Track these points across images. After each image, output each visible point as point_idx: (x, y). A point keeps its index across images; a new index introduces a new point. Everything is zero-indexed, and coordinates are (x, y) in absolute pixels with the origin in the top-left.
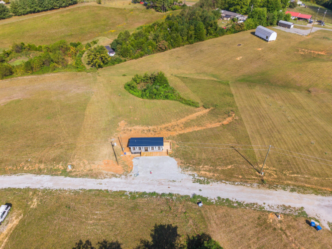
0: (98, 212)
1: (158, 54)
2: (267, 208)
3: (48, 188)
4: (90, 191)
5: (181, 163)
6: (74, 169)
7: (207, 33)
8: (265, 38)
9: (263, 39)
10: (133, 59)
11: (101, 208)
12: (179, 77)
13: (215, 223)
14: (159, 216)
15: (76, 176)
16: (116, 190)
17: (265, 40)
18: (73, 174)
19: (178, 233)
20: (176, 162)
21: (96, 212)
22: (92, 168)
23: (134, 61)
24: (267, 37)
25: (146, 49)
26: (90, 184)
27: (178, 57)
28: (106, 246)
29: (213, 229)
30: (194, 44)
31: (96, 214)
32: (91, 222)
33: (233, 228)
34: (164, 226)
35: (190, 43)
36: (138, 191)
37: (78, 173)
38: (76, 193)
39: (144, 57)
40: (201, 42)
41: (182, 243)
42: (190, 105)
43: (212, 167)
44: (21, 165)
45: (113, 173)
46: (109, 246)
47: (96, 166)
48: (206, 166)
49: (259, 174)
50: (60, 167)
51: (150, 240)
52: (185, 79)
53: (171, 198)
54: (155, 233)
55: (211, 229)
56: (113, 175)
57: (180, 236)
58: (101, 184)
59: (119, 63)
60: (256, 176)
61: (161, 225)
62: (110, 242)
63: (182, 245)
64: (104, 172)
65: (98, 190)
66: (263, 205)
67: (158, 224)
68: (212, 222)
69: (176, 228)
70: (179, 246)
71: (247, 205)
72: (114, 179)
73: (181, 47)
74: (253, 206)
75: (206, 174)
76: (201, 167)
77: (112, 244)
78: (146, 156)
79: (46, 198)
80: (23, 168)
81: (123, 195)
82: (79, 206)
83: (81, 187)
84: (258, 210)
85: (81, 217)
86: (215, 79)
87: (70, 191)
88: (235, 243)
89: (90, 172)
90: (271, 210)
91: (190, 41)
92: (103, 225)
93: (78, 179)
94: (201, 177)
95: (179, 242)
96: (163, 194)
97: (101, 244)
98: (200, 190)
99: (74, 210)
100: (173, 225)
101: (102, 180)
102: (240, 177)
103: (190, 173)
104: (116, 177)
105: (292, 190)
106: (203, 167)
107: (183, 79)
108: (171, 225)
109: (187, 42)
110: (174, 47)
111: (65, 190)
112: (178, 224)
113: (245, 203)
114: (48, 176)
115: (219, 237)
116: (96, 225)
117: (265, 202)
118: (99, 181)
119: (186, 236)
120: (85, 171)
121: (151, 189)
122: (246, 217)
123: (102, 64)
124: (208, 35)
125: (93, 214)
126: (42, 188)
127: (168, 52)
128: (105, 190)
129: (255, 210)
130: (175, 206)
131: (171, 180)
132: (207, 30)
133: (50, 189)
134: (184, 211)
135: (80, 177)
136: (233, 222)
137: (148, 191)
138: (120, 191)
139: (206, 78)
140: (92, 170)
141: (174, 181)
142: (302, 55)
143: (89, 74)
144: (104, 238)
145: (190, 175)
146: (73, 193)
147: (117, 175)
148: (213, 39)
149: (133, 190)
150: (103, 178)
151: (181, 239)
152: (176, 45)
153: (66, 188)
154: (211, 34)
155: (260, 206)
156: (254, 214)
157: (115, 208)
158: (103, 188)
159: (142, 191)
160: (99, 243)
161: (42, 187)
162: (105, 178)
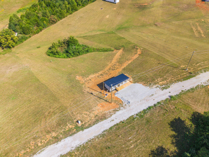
0: (130, 138)
1: (52, 26)
2: (204, 85)
3: (79, 146)
4: (111, 128)
5: (144, 84)
6: (83, 122)
7: (77, 5)
8: (113, 2)
9: (112, 2)
10: (35, 34)
11: (129, 134)
12: (80, 37)
13: (192, 104)
14: (165, 117)
15: (90, 126)
16: (127, 119)
17: (114, 3)
18: (87, 126)
19: (183, 120)
20: (141, 85)
21: (129, 138)
22: (96, 114)
24: (115, 1)
25: (42, 24)
26: (106, 125)
27: (68, 25)
28: (155, 153)
30: (73, 14)
31: (130, 140)
32: (132, 146)
33: (201, 102)
34: (173, 121)
35: (71, 14)
36: (140, 111)
37: (89, 123)
38: (103, 135)
39: (43, 31)
40: (77, 12)
41: (189, 123)
42: (107, 51)
43: (162, 78)
44: (32, 145)
45: (113, 110)
46: (157, 152)
47: (97, 111)
48: (158, 79)
49: (186, 71)
50: (70, 126)
51: (174, 133)
52: (86, 37)
53: (161, 104)
54: (173, 127)
55: (194, 108)
56: (114, 111)
57: (185, 121)
58: (113, 120)
60: (185, 72)
61: (171, 122)
62: (155, 149)
63: (190, 124)
64: (106, 112)
65: (115, 125)
66: (202, 84)
67: (169, 122)
68: (191, 104)
69: (179, 118)
70: (189, 126)
71: (196, 88)
72: (118, 113)
73: (66, 18)
74: (199, 87)
75: (163, 83)
76: (156, 80)
77: (157, 149)
78: (121, 89)
79: (85, 153)
80: (37, 145)
81: (134, 119)
82: (114, 142)
83: (102, 130)
85: (124, 148)
86: (104, 32)
87: (98, 137)
89: (97, 117)
90: (207, 85)
91: (70, 12)
92: (140, 143)
93: (94, 127)
94: (162, 86)
95: (187, 124)
96: (155, 105)
97: (151, 154)
98: (170, 92)
99: (114, 147)
100: (176, 118)
101: (111, 118)
102: (179, 76)
103: (155, 86)
104: (118, 111)
105: (205, 71)
106: (157, 80)
107: (84, 37)
108: (175, 118)
109: (68, 14)
110: (61, 18)
111: (93, 139)
112: (178, 116)
114: (68, 138)
115: (200, 110)
116: (137, 145)
117: (201, 82)
118: (109, 119)
119: (187, 119)
120: (93, 118)
121: (145, 106)
122: (201, 94)
123: (14, 44)
124: (78, 6)
125: (129, 141)
126: (73, 149)
127: (58, 23)
128: (120, 122)
129: (201, 88)
130: (167, 107)
131: (150, 95)
132: (77, 2)
133: (80, 146)
134: (174, 107)
135: (94, 124)
136: (198, 99)
137: (145, 108)
138: (130, 117)
139: (98, 33)
140: (97, 115)
141: (153, 95)
142: (138, 7)
143: (6, 55)
144: (149, 150)
145: (156, 87)
146: (100, 137)
147: (117, 109)
148: (83, 8)
149: (136, 112)
150: (110, 116)
151: (187, 122)
152: (62, 17)
153: (92, 137)
154: (80, 5)
156: (202, 90)
157: (137, 129)
158: (118, 121)
159: (142, 109)
160: (149, 154)
161: (73, 147)
162: (111, 115)
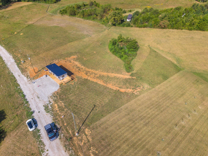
1: (157, 29)
5: (57, 92)
6: (23, 64)
10: (137, 27)
12: (151, 49)
16: (18, 83)
19: (2, 121)
22: (27, 68)
23: (138, 29)
26: (17, 73)
27: (168, 36)
29: (12, 135)
33: (18, 144)
34: (4, 113)
37: (21, 66)
38: (9, 73)
39: (145, 28)
45: (29, 75)
48: (63, 104)
49: (75, 134)
53: (25, 104)
58: (19, 76)
59: (127, 27)
60: (72, 132)
64: (28, 72)
65: (14, 78)
66: (45, 151)
69: (5, 118)
71: (41, 141)
72: (25, 78)
74: (42, 145)
75: (55, 107)
76: (61, 102)
81: (17, 87)
84: (39, 150)
87: (9, 71)
88: (7, 152)
93: (18, 69)
94: (51, 106)
96: (25, 99)
98: (39, 112)
101: (22, 75)
103: (51, 100)
104: (27, 77)
107: (152, 52)
113: (41, 139)
115: (8, 141)
117: (49, 150)
119: (1, 126)
120: (24, 67)
122: (29, 146)
127: (166, 30)
128: (16, 80)
130: (20, 108)
131: (39, 96)
134: (18, 114)
136: (22, 141)
139: (170, 59)
141: (39, 98)
145: (49, 101)
147: (29, 77)
153: (10, 69)
155: (44, 149)
156: (35, 149)
157: (7, 90)
162: (24, 75)
